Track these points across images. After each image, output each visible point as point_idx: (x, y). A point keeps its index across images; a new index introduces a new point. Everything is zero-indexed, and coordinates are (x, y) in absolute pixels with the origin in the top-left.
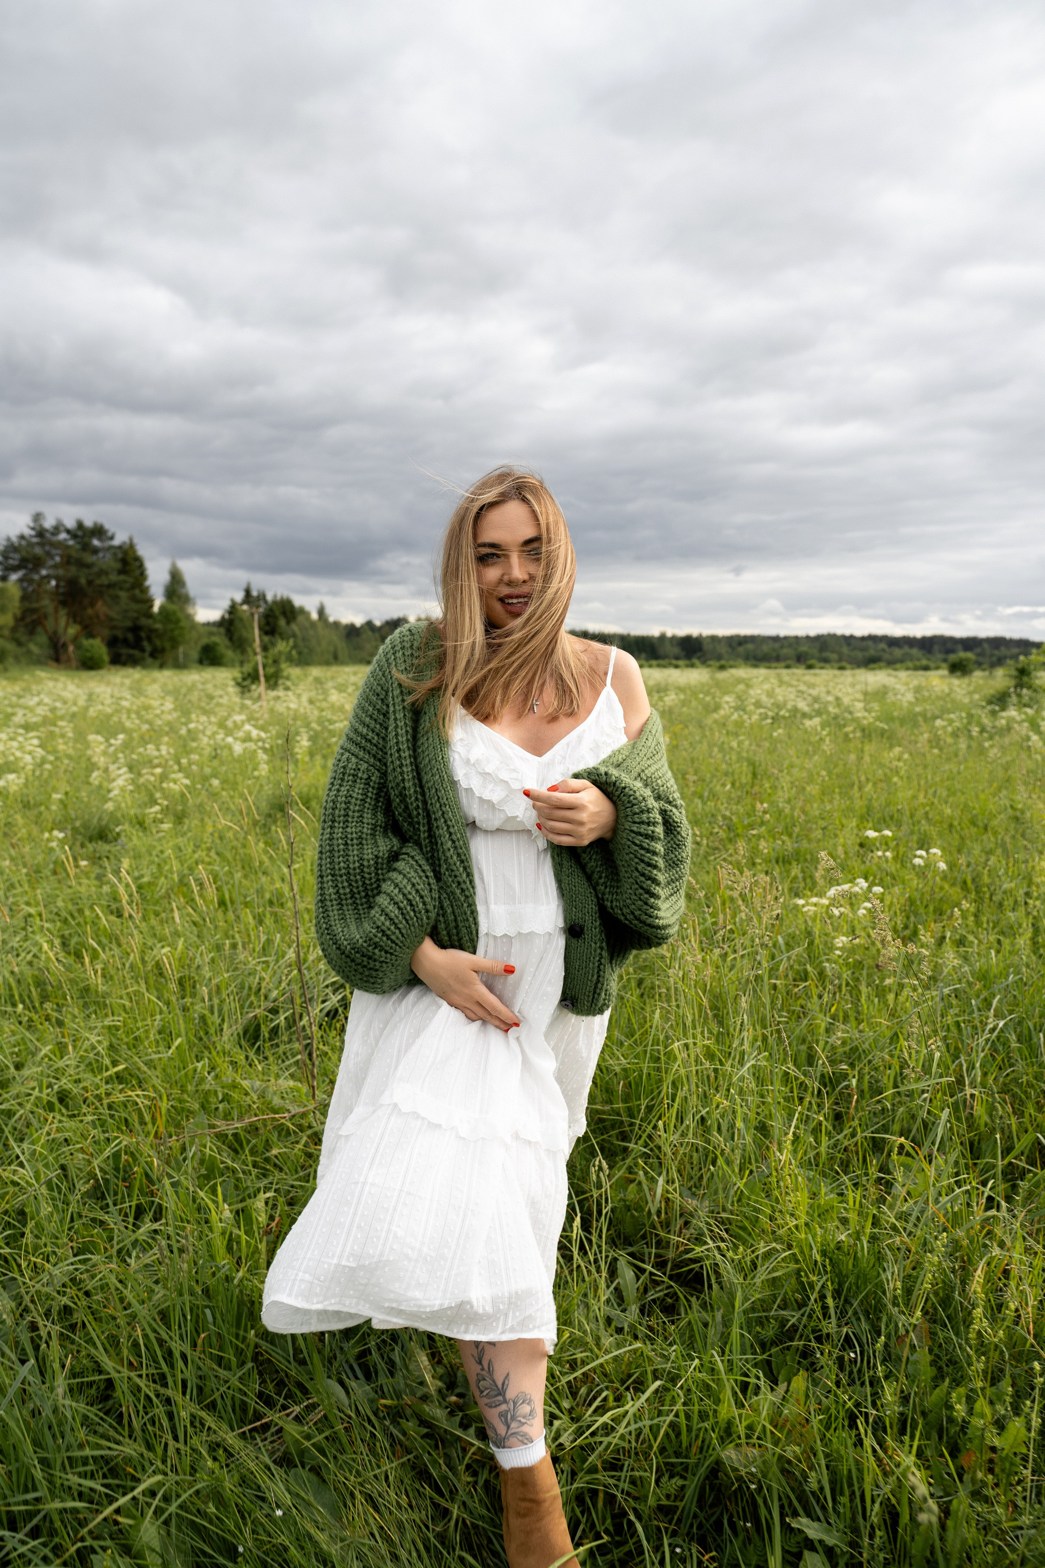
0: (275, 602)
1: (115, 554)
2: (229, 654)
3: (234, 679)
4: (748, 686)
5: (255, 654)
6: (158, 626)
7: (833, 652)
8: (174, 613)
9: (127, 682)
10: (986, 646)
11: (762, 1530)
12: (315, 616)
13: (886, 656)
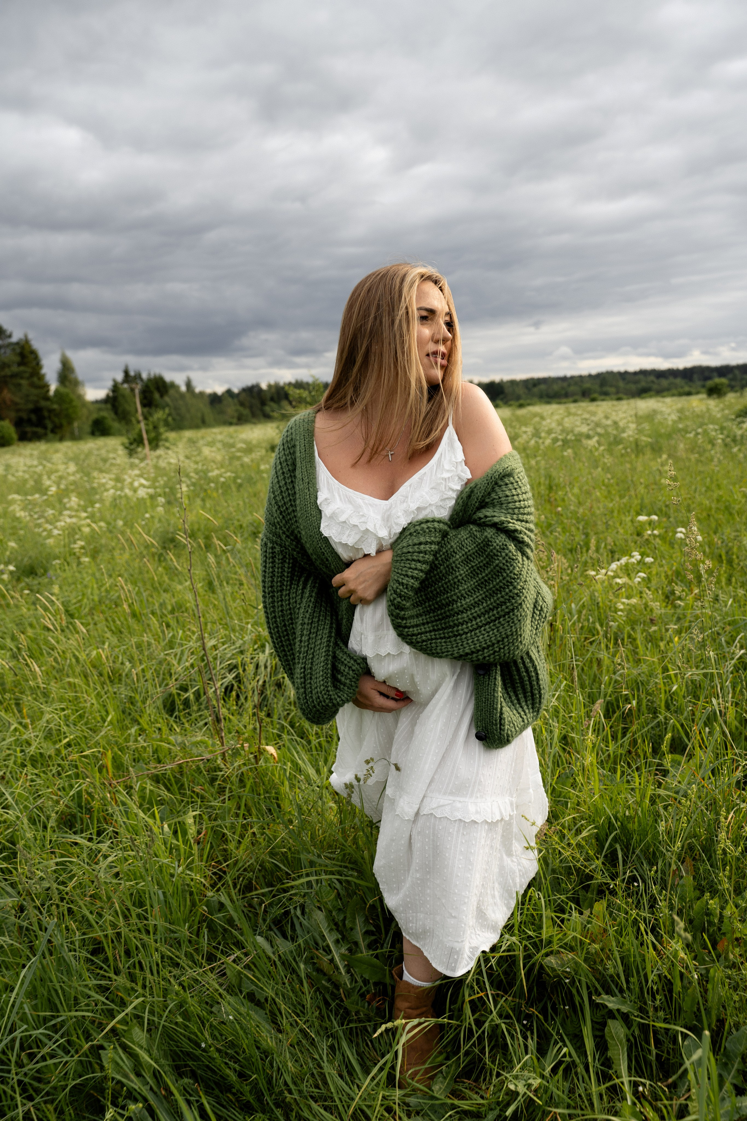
0: (149, 380)
1: (14, 350)
2: (116, 425)
3: (123, 444)
4: (543, 418)
5: (139, 422)
6: (55, 406)
7: (611, 386)
8: (67, 395)
9: (35, 453)
10: (737, 372)
11: (576, 1010)
12: (183, 388)
13: (655, 387)
